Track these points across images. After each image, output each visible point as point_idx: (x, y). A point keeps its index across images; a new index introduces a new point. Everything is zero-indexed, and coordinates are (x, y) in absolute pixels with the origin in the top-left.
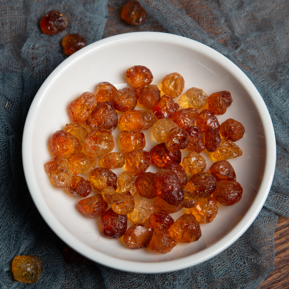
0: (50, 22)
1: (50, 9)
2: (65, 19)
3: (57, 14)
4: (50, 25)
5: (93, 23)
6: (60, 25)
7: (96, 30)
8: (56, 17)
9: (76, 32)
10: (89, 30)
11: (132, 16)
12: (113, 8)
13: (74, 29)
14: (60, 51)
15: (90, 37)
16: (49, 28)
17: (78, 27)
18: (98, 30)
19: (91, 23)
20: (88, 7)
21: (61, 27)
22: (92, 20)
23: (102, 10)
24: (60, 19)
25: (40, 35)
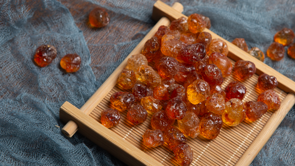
0: (43, 55)
1: (35, 48)
2: (52, 47)
3: (45, 47)
4: (45, 57)
5: (75, 40)
6: (52, 53)
7: (80, 43)
8: (46, 49)
9: (65, 54)
10: (74, 47)
11: (101, 20)
12: (80, 23)
13: (63, 52)
14: (63, 74)
15: (79, 51)
16: (45, 60)
17: (65, 49)
18: (81, 43)
19: (73, 41)
20: (63, 32)
21: (54, 55)
22: (72, 39)
23: (73, 28)
24: (50, 49)
25: (40, 70)
